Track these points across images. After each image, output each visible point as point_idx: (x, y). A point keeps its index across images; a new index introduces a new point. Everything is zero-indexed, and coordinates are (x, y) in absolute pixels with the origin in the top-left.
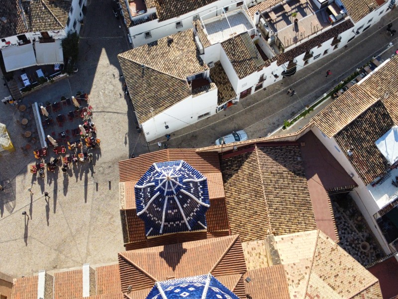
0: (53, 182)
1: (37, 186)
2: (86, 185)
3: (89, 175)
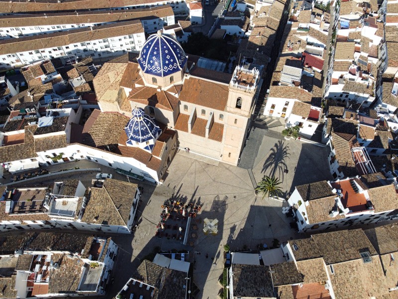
0: (194, 199)
1: (202, 202)
2: (179, 191)
3: (175, 194)
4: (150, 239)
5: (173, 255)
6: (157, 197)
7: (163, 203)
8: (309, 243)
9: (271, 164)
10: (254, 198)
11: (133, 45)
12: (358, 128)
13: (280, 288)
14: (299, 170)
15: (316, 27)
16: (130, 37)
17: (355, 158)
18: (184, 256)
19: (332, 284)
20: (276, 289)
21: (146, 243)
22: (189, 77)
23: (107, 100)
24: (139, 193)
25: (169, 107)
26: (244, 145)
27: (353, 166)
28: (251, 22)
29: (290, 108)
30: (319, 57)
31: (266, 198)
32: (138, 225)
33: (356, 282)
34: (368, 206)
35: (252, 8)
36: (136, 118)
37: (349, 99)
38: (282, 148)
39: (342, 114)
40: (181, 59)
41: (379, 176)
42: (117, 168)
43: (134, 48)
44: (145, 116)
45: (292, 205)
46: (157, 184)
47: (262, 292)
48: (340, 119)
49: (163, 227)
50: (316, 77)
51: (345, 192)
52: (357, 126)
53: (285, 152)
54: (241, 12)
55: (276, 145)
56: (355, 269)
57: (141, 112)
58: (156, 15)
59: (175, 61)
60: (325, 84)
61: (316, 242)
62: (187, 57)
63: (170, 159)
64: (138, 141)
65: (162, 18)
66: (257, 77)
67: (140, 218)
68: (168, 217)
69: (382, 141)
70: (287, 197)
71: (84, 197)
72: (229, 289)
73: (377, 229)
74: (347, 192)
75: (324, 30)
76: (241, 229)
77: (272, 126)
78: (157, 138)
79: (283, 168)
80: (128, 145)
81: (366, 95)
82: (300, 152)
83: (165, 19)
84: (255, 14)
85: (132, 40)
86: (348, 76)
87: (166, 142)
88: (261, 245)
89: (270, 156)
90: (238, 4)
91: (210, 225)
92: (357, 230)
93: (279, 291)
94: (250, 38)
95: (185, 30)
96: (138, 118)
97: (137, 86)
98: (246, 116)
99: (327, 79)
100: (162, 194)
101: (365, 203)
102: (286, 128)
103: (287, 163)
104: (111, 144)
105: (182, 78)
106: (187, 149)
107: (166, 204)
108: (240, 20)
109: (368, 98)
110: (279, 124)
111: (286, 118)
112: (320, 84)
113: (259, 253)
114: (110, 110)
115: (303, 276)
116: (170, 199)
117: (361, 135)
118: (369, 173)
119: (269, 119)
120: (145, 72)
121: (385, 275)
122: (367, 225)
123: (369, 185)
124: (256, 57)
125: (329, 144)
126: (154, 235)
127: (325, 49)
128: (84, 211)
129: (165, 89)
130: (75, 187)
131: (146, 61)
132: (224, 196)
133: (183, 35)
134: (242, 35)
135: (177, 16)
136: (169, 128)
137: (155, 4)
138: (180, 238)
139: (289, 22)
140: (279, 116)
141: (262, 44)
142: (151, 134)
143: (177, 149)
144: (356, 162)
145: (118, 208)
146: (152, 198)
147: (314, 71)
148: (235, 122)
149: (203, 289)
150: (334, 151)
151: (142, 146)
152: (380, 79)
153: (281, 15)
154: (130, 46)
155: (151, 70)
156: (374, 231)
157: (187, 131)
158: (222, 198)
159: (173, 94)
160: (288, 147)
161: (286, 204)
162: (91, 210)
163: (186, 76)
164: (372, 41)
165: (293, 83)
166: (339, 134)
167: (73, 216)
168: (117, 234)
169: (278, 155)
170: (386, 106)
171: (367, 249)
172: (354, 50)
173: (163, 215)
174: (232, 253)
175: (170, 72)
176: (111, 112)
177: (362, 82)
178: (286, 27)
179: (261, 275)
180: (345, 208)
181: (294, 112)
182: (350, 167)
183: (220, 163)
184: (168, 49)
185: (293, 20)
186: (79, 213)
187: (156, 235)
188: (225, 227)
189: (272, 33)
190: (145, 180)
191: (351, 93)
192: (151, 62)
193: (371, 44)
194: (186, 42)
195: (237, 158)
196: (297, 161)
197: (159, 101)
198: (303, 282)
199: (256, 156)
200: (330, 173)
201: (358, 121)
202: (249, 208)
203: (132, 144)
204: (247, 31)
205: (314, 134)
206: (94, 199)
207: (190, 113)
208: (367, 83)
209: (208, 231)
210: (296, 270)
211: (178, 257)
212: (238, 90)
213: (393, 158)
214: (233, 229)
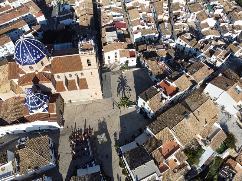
0: (86, 128)
1: (91, 127)
2: (75, 127)
3: (74, 130)
4: (70, 164)
5: (88, 166)
6: (64, 137)
7: (68, 139)
8: (157, 122)
9: (121, 89)
10: (120, 112)
11: (7, 51)
12: (157, 52)
13: (153, 153)
14: (136, 87)
15: (114, 6)
16: (3, 47)
17: (161, 68)
18: (94, 163)
19: (177, 138)
20: (151, 155)
21: (68, 167)
22: (52, 58)
23: (4, 92)
24: (51, 140)
25: (47, 81)
26: (102, 85)
27: (162, 73)
28: (77, 14)
29: (118, 55)
30: (122, 22)
31: (126, 109)
32: (58, 159)
33: (187, 131)
34: (177, 90)
35: (74, 6)
36: (29, 95)
37: (147, 39)
38: (123, 78)
39: (146, 48)
40: (43, 49)
41: (176, 73)
42: (30, 131)
43: (9, 53)
44: (34, 92)
45: (140, 107)
46: (60, 129)
47: (145, 160)
48: (146, 51)
49: (74, 153)
50: (125, 33)
51: (164, 88)
52: (156, 52)
53: (126, 79)
54: (69, 10)
55: (119, 78)
56: (184, 125)
57: (30, 90)
58: (15, 28)
59: (39, 52)
60: (131, 35)
61: (160, 120)
62: (46, 47)
63: (62, 111)
64: (36, 109)
65: (20, 29)
66: (93, 44)
67: (58, 154)
68: (75, 145)
69: (171, 54)
70: (136, 103)
71: (15, 159)
72: (127, 168)
73: (186, 100)
74: (165, 88)
75: (119, 6)
76: (120, 132)
77: (113, 69)
78: (48, 102)
79: (128, 89)
80: (31, 114)
81: (154, 34)
82: (133, 77)
83: (22, 28)
84: (77, 9)
85: (5, 48)
86: (141, 27)
87: (55, 102)
88: (134, 135)
89: (119, 85)
90: (65, 6)
91: (102, 138)
92: (177, 105)
93: (153, 155)
94: (80, 23)
95: (38, 31)
96: (31, 95)
97: (21, 75)
98: (96, 69)
99: (131, 32)
100: (65, 134)
101: (175, 89)
102: (121, 66)
103: (129, 85)
104: (19, 118)
105: (49, 60)
106: (70, 101)
107: (71, 139)
108: (70, 15)
109: (155, 35)
110: (116, 66)
111: (118, 61)
112: (128, 36)
113: (134, 140)
114: (9, 97)
115: (161, 141)
116: (72, 135)
117: (160, 56)
118: (171, 73)
119: (110, 65)
120: (23, 65)
121: (199, 121)
122: (181, 100)
123: (173, 80)
124: (88, 33)
125: (146, 66)
126: (71, 160)
127: (123, 16)
128: (18, 167)
129: (40, 71)
130: (6, 155)
131: (20, 59)
132: (103, 118)
133: (38, 34)
134: (75, 23)
135: (30, 24)
136: (53, 93)
137: (12, 21)
138: (88, 154)
139: (98, 8)
140: (114, 61)
141: (88, 25)
142: (43, 102)
143: (64, 103)
144: (163, 70)
145: (41, 155)
146: (60, 139)
147: (123, 30)
148: (92, 74)
149: (113, 176)
150: (150, 69)
151: (40, 111)
152: (157, 23)
153: (92, 5)
154: (6, 53)
155: (26, 62)
156: (185, 101)
157: (65, 90)
158: (102, 120)
159: (47, 72)
160: (126, 76)
161: (137, 107)
162: (24, 165)
163: (51, 58)
164: (145, 5)
165: (114, 40)
166: (149, 59)
167: (13, 174)
168: (47, 171)
169: (122, 83)
170: (165, 36)
171: (186, 112)
172: (138, 12)
173: (72, 145)
174: (120, 148)
175: (39, 60)
176: (11, 99)
177: (149, 28)
178: (98, 11)
179: (140, 151)
180: (167, 96)
181: (121, 56)
182: (161, 74)
183: (93, 101)
184: (32, 46)
185: (100, 6)
186: (16, 170)
187: (72, 159)
188: (110, 135)
189: (91, 17)
190: (51, 130)
191: (146, 35)
192: (24, 57)
193: (145, 7)
194: (42, 38)
195: (101, 94)
196: (134, 82)
197: (40, 79)
198: (162, 144)
199: (111, 89)
200: (153, 82)
201: (155, 49)
202: (119, 118)
203: (34, 112)
204: (76, 20)
205: (136, 64)
206: (22, 157)
207: (62, 79)
208: (151, 27)
209: (102, 142)
210: (157, 140)
211: (91, 165)
212: (85, 55)
213: (179, 61)
214: (115, 134)
